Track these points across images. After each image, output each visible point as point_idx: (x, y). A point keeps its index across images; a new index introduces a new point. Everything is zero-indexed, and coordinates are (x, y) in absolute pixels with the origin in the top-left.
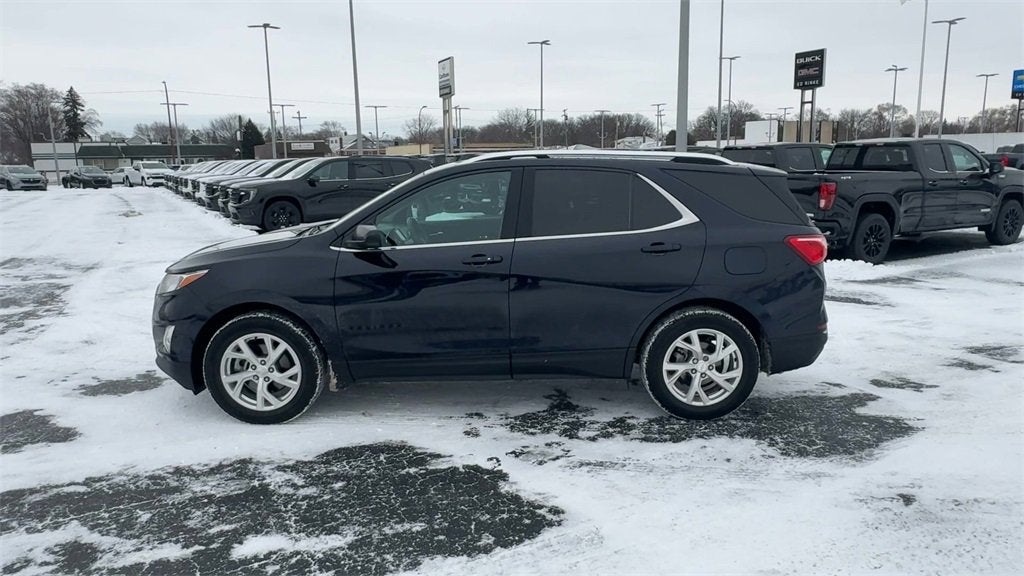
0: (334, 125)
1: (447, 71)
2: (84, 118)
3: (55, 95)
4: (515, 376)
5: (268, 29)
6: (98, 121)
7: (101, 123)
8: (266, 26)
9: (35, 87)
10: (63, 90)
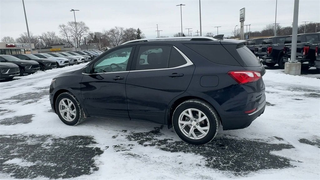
0: (210, 34)
1: (243, 13)
2: (142, 36)
3: (135, 30)
4: (131, 119)
5: (182, 6)
6: (145, 37)
7: (146, 37)
8: (181, 5)
9: (131, 29)
10: (137, 29)
